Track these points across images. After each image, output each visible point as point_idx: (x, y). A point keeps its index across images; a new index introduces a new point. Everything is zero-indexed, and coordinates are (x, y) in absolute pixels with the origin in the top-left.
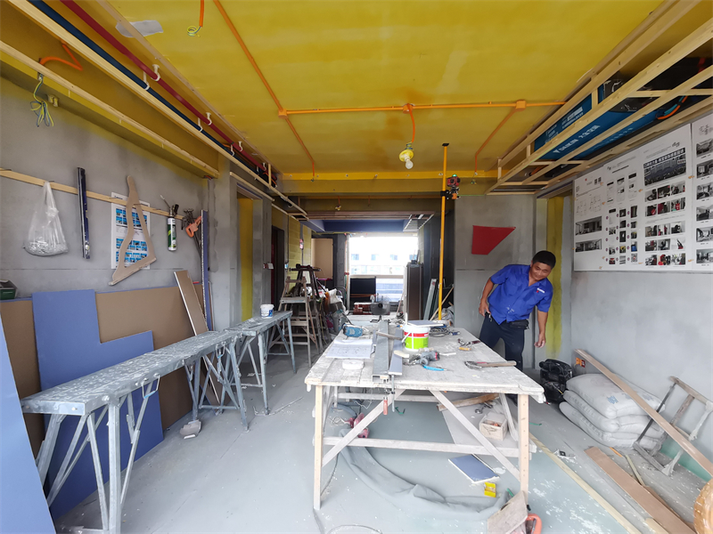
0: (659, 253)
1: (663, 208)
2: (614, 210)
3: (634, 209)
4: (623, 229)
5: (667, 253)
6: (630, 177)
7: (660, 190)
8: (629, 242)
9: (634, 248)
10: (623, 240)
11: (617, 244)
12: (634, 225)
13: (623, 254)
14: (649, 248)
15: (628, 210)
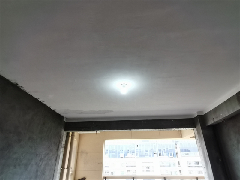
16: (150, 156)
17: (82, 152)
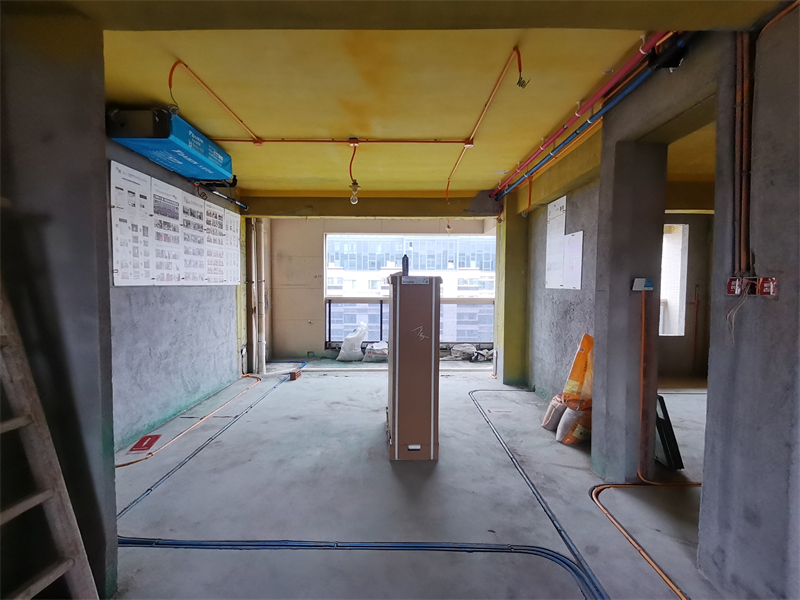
0: (166, 272)
1: (167, 238)
2: (126, 221)
3: (145, 229)
4: (136, 245)
5: (171, 273)
6: (141, 196)
7: (165, 223)
8: (141, 259)
9: (147, 265)
10: (135, 255)
11: (130, 258)
12: (146, 244)
13: (137, 270)
14: (159, 266)
15: (140, 227)
16: (439, 267)
17: (281, 256)
